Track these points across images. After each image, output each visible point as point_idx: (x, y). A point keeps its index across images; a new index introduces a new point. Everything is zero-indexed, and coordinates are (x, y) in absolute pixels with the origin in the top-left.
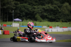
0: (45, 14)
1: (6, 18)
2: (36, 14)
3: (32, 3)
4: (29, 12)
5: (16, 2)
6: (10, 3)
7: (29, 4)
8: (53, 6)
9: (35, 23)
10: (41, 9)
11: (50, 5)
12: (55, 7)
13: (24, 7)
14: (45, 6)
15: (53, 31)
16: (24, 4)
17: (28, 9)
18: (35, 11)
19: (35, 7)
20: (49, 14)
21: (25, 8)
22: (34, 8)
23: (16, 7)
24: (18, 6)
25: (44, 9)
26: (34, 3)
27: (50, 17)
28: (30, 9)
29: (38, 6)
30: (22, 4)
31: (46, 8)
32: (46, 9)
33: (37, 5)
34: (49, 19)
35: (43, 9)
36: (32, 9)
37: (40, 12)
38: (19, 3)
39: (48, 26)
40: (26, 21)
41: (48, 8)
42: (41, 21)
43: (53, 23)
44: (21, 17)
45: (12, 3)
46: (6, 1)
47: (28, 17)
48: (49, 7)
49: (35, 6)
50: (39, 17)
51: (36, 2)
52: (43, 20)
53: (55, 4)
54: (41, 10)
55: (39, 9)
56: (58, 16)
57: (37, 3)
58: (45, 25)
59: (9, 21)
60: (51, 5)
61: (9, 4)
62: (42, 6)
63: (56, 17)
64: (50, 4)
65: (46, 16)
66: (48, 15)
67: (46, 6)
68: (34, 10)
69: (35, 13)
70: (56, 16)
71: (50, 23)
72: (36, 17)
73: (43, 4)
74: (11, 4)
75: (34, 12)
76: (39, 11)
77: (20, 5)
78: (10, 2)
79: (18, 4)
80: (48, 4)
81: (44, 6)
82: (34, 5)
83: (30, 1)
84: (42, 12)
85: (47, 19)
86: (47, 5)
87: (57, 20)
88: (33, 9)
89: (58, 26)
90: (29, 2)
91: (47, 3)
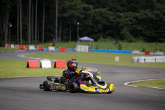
0: (139, 28)
1: (68, 35)
2: (122, 27)
3: (114, 8)
4: (109, 24)
5: (86, 5)
6: (74, 8)
7: (110, 10)
8: (153, 14)
9: (120, 45)
10: (132, 18)
11: (147, 12)
12: (157, 15)
13: (101, 14)
14: (138, 12)
15: (147, 61)
16: (100, 9)
17: (108, 18)
18: (120, 23)
19: (121, 14)
20: (146, 27)
21: (103, 17)
22: (119, 17)
23: (86, 14)
24: (88, 12)
25: (136, 18)
26: (119, 7)
27: (148, 33)
28: (111, 18)
29: (126, 13)
30: (97, 10)
31: (141, 16)
32: (140, 18)
33: (124, 10)
34: (145, 38)
35: (134, 18)
36: (114, 19)
37: (130, 23)
38: (91, 6)
39: (143, 51)
40: (105, 41)
41: (144, 17)
42: (130, 41)
43: (153, 44)
44: (96, 33)
45: (78, 7)
46: (68, 4)
47: (107, 33)
48: (146, 14)
49: (121, 12)
50: (128, 33)
51: (123, 5)
52: (134, 39)
53: (158, 9)
54: (131, 21)
55: (128, 19)
56: (162, 31)
57: (124, 8)
58: (138, 49)
59: (72, 40)
60: (150, 11)
61: (74, 10)
62: (133, 13)
63: (158, 33)
64: (148, 10)
65: (141, 31)
66: (145, 29)
67: (141, 14)
68: (119, 20)
69: (120, 25)
70: (160, 31)
71: (147, 45)
72: (121, 32)
73: (135, 10)
74: (77, 9)
75: (118, 23)
76: (127, 21)
77: (93, 11)
78: (76, 5)
79: (89, 10)
80: (146, 9)
81: (136, 14)
82: (119, 11)
83: (112, 5)
84: (133, 24)
85: (141, 38)
86: (143, 11)
87: (161, 39)
88: (117, 19)
89: (161, 50)
90: (110, 6)
91: (142, 8)
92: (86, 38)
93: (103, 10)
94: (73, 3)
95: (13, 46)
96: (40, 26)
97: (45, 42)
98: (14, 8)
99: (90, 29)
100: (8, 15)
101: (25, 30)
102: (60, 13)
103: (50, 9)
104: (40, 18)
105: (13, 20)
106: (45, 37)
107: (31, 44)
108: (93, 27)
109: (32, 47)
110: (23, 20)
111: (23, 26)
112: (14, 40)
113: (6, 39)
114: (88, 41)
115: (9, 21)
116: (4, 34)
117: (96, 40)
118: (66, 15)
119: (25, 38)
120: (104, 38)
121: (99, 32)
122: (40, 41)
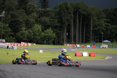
6: (100, 25)
13: (115, 28)
16: (114, 26)
21: (116, 30)
24: (108, 27)
30: (112, 26)
38: (110, 24)
44: (112, 38)
46: (97, 23)
77: (110, 27)
92: (106, 41)
93: (116, 26)
94: (100, 23)
95: (68, 45)
96: (83, 35)
97: (85, 43)
98: (69, 25)
99: (109, 36)
100: (66, 29)
101: (75, 37)
102: (93, 28)
103: (88, 25)
104: (83, 30)
105: (69, 31)
106: (85, 40)
107: (78, 44)
108: (110, 35)
109: (78, 46)
110: (74, 31)
111: (74, 34)
112: (69, 42)
113: (65, 41)
114: (108, 43)
115: (67, 32)
116: (64, 39)
117: (112, 42)
118: (96, 29)
119: (75, 41)
120: (116, 41)
121: (114, 38)
122: (83, 42)
